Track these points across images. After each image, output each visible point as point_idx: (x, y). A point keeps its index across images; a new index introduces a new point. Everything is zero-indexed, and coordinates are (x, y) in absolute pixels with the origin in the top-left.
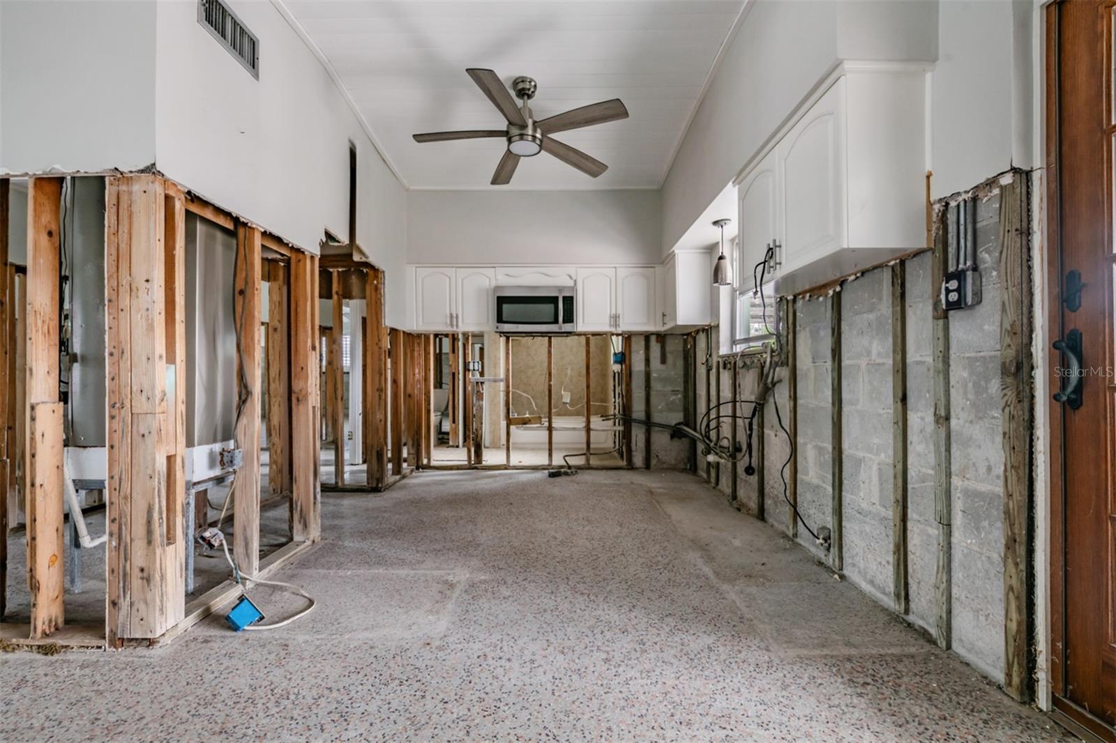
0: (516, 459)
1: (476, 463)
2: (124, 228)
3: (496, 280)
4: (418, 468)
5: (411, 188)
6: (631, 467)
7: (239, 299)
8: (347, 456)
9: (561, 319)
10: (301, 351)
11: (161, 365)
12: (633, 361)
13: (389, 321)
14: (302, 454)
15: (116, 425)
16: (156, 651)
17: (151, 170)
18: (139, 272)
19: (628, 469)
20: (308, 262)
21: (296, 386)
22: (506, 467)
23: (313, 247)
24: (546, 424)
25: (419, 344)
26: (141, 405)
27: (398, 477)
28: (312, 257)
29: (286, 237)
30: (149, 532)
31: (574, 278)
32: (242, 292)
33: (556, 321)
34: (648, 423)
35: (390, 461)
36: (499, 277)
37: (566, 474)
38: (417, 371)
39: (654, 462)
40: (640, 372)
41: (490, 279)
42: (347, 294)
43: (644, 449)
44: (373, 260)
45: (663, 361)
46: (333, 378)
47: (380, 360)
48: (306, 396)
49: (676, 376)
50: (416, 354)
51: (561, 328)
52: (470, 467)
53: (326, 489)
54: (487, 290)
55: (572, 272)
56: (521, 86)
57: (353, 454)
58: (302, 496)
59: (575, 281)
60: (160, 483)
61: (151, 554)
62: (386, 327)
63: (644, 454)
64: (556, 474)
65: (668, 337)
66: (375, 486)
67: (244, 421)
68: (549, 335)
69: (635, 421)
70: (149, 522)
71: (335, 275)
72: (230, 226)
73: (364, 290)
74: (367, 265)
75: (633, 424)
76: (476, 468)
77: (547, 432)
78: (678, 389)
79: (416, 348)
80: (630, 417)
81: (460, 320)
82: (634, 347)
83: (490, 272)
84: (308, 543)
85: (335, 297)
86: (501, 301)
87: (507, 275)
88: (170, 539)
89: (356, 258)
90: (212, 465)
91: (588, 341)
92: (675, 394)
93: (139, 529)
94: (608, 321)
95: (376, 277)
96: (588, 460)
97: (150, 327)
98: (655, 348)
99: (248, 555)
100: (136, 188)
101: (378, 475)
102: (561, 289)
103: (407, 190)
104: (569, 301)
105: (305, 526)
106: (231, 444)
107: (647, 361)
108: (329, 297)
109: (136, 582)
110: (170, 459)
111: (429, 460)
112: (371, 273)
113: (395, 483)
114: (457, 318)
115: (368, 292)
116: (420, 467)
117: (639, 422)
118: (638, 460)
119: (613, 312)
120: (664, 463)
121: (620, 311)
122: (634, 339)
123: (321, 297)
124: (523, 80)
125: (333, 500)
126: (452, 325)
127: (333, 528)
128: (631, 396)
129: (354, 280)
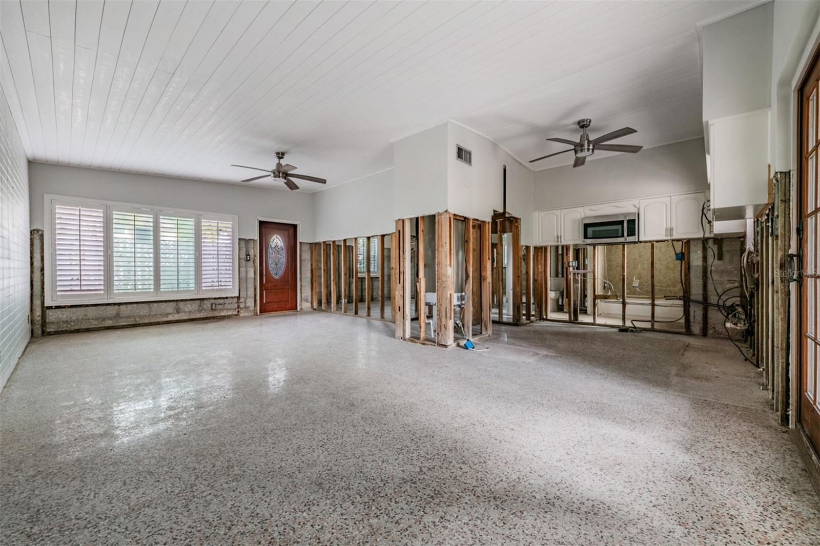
0: (599, 321)
1: (574, 321)
2: (440, 229)
3: (584, 213)
4: (540, 319)
5: (536, 170)
6: (688, 332)
7: (466, 244)
8: (504, 311)
9: (625, 234)
10: (485, 261)
11: (448, 267)
12: (691, 258)
13: (523, 242)
14: (485, 301)
15: (439, 284)
16: (447, 349)
17: (446, 211)
18: (444, 242)
19: (686, 335)
20: (487, 225)
21: (483, 274)
22: (593, 324)
23: (488, 219)
24: (621, 300)
25: (541, 252)
26: (444, 279)
27: (528, 321)
28: (489, 223)
29: (479, 219)
30: (446, 315)
31: (638, 206)
32: (466, 241)
33: (623, 236)
34: (705, 303)
35: (524, 315)
36: (587, 212)
37: (632, 331)
38: (540, 267)
39: (710, 332)
40: (698, 266)
41: (580, 214)
42: (504, 231)
43: (702, 322)
44: (514, 215)
45: (720, 257)
46: (499, 271)
47: (518, 262)
48: (486, 278)
49: (732, 269)
50: (539, 258)
51: (626, 240)
52: (570, 322)
53: (494, 322)
54: (579, 220)
55: (636, 202)
56: (582, 124)
57: (508, 310)
58: (485, 317)
59: (639, 209)
60: (448, 301)
61: (446, 322)
62: (523, 246)
63: (701, 325)
64: (623, 330)
65: (724, 240)
66: (516, 323)
67: (467, 285)
68: (623, 244)
69: (693, 301)
70: (446, 312)
71: (499, 222)
72: (463, 219)
73: (511, 229)
74: (512, 217)
75: (691, 304)
76: (575, 323)
77: (621, 305)
78: (735, 279)
79: (540, 254)
80: (689, 298)
81: (563, 239)
82: (692, 248)
83: (580, 210)
84: (487, 335)
85: (499, 233)
86: (586, 226)
87: (591, 210)
88: (450, 319)
89: (507, 215)
90: (458, 300)
91: (653, 245)
92: (731, 283)
93: (444, 314)
94: (664, 233)
95: (517, 222)
96: (653, 325)
97: (446, 256)
98: (713, 248)
99: (468, 332)
100: (443, 217)
101: (518, 318)
102: (625, 215)
103: (534, 172)
104: (632, 223)
105: (486, 329)
106: (463, 294)
107: (705, 258)
108: (496, 233)
109: (443, 329)
110: (451, 295)
111: (546, 315)
112: (514, 220)
113: (527, 323)
114: (561, 237)
115: (513, 230)
116: (541, 319)
117: (697, 302)
118: (696, 328)
119: (669, 226)
120: (721, 334)
121: (674, 226)
122: (692, 243)
123: (492, 233)
124: (583, 121)
125: (497, 327)
126: (558, 241)
127: (496, 334)
128: (689, 284)
129: (507, 223)
